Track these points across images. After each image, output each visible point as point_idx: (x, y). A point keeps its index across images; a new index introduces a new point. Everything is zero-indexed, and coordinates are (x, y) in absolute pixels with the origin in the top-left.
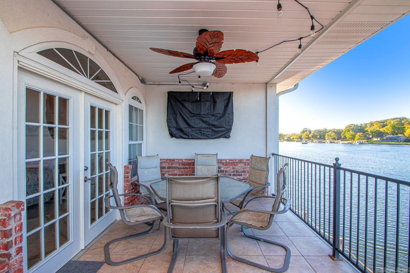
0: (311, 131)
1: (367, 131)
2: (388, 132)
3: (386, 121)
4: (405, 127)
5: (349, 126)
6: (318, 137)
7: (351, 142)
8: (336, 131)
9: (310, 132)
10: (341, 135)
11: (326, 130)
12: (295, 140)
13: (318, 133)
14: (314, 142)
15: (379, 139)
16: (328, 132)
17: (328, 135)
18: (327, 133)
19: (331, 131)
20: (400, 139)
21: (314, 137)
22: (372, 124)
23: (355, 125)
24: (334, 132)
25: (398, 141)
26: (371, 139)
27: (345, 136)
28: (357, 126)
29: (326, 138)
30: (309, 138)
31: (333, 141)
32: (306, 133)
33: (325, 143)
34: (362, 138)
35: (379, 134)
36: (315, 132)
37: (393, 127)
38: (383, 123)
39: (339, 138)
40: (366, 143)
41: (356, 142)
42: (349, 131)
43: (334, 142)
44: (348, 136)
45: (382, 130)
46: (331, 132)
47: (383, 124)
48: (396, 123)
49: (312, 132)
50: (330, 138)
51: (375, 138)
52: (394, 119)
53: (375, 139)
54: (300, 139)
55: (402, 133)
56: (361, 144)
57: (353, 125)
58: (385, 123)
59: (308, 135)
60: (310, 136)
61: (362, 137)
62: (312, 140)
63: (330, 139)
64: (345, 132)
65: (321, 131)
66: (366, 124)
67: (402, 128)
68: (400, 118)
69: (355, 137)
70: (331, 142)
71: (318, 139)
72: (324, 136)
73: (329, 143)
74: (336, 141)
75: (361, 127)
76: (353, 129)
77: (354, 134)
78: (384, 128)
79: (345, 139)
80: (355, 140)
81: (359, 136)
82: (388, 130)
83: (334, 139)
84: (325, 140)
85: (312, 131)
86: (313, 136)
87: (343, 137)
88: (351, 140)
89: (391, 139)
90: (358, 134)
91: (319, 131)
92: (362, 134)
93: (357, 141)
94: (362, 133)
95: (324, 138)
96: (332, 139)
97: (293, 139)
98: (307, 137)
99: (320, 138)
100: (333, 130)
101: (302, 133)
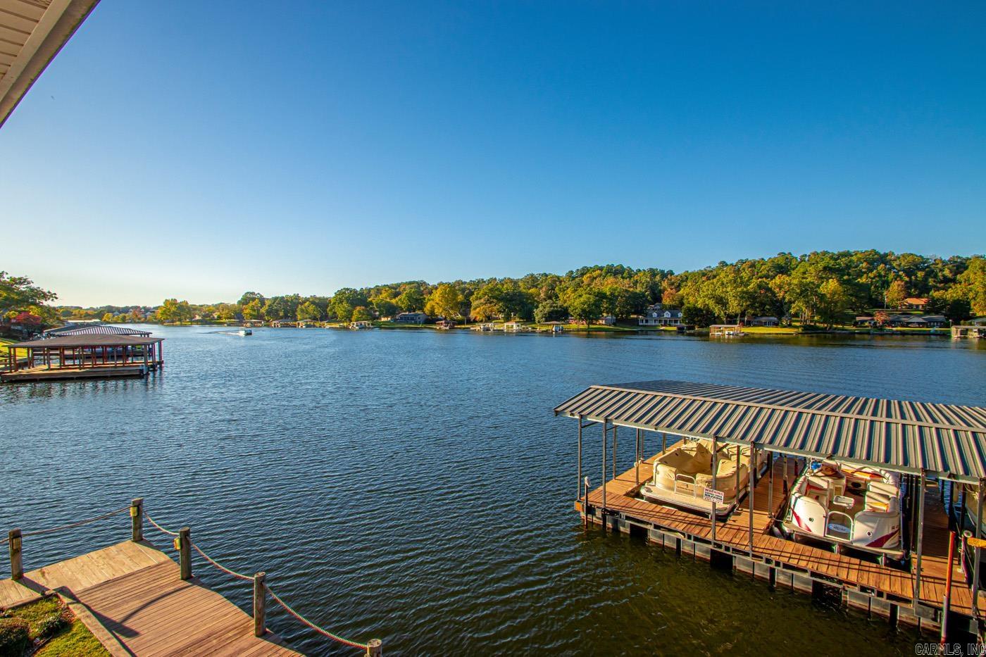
0: (264, 299)
1: (371, 303)
2: (403, 306)
3: (398, 286)
4: (424, 299)
5: (341, 293)
6: (281, 314)
7: (345, 324)
8: (317, 301)
9: (262, 301)
10: (328, 310)
11: (297, 297)
12: (224, 320)
13: (279, 304)
14: (273, 325)
15: (389, 319)
16: (302, 304)
17: (302, 311)
18: (300, 306)
19: (307, 300)
20: (419, 318)
21: (273, 313)
22: (378, 290)
23: (351, 291)
24: (313, 303)
25: (416, 323)
26: (378, 318)
27: (335, 313)
28: (355, 291)
29: (299, 317)
30: (260, 317)
31: (312, 324)
32: (251, 304)
33: (296, 327)
34: (364, 317)
35: (391, 310)
36: (274, 303)
37: (410, 297)
38: (396, 289)
39: (324, 317)
40: (370, 326)
41: (354, 325)
42: (341, 302)
43: (314, 326)
44: (340, 311)
45: (394, 301)
46: (307, 304)
47: (395, 291)
48: (413, 290)
49: (267, 303)
50: (307, 316)
51: (384, 317)
52: (410, 283)
53: (383, 319)
54: (238, 318)
55: (421, 309)
56: (362, 328)
57: (348, 289)
58: (398, 290)
59: (258, 310)
60: (263, 310)
61: (363, 314)
62: (268, 321)
63: (306, 319)
64: (335, 303)
65: (287, 301)
66: (370, 290)
67: (421, 299)
68: (417, 283)
69: (352, 315)
70: (308, 326)
71: (282, 318)
72: (294, 312)
73: (304, 327)
74: (317, 324)
75: (361, 294)
76: (348, 299)
77: (350, 308)
78: (397, 299)
79: (334, 318)
80: (351, 321)
81: (359, 311)
82: (403, 303)
83: (315, 319)
84: (296, 320)
85: (268, 299)
86: (269, 313)
87: (330, 314)
88: (345, 321)
89: (406, 319)
90: (358, 308)
91: (282, 301)
92: (363, 310)
93: (355, 323)
94: (364, 308)
95: (294, 318)
96: (310, 318)
97: (219, 318)
98: (255, 313)
99: (286, 316)
100: (311, 300)
101: (243, 304)
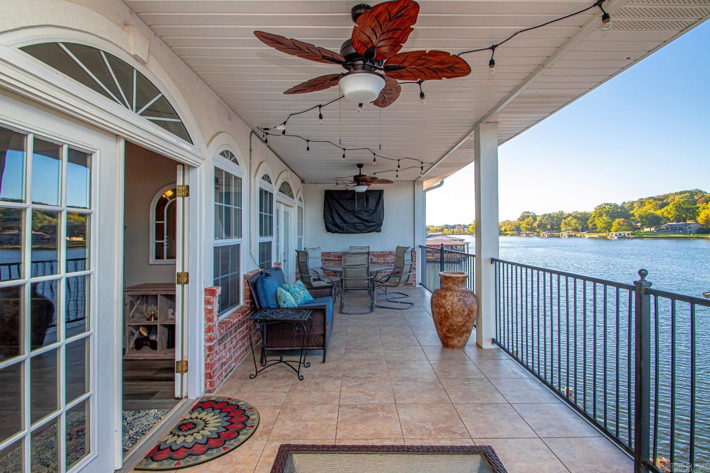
0: (536, 216)
1: (633, 215)
2: (670, 216)
3: (666, 196)
4: (698, 208)
5: (601, 207)
6: (549, 227)
7: (604, 234)
8: (579, 216)
9: (535, 218)
10: (588, 222)
11: (562, 213)
12: (508, 232)
13: (547, 219)
14: (542, 236)
15: (653, 229)
16: (565, 219)
17: (566, 224)
18: (563, 220)
19: (570, 215)
20: (690, 228)
21: (542, 226)
22: (642, 202)
23: (611, 206)
24: (575, 217)
25: (686, 233)
26: (639, 229)
27: (595, 225)
28: (616, 206)
29: (563, 229)
30: (532, 229)
31: (573, 234)
32: (527, 220)
33: (560, 237)
34: (623, 227)
35: (654, 221)
36: (543, 219)
37: (678, 207)
38: (662, 200)
39: (585, 229)
40: (630, 236)
41: (613, 235)
42: (601, 216)
43: (575, 236)
44: (600, 223)
45: (658, 213)
46: (570, 218)
47: (662, 202)
48: (682, 200)
49: (538, 219)
50: (570, 228)
51: (647, 227)
52: (681, 193)
53: (646, 230)
54: (518, 231)
55: (694, 218)
56: (621, 238)
57: (608, 204)
58: (665, 201)
59: (532, 225)
60: (535, 225)
61: (623, 226)
62: (538, 233)
63: (569, 230)
64: (595, 217)
65: (554, 216)
66: (632, 203)
67: (692, 209)
68: (690, 192)
69: (611, 226)
70: (570, 236)
71: (549, 230)
72: (559, 225)
73: (566, 237)
74: (578, 235)
75: (622, 207)
76: (607, 213)
77: (610, 220)
78: (663, 210)
79: (594, 229)
80: (611, 232)
81: (619, 224)
82: (669, 213)
83: (576, 230)
84: (560, 232)
85: (539, 216)
86: (539, 226)
87: (590, 226)
88: (605, 231)
89: (673, 229)
90: (617, 220)
91: (550, 216)
92: (623, 221)
93: (614, 233)
94: (623, 219)
95: (559, 230)
96: (573, 230)
97: (505, 230)
98: (529, 227)
99: (552, 229)
100: (573, 215)
101: (521, 221)
